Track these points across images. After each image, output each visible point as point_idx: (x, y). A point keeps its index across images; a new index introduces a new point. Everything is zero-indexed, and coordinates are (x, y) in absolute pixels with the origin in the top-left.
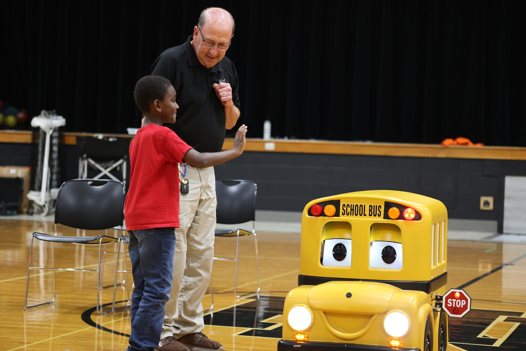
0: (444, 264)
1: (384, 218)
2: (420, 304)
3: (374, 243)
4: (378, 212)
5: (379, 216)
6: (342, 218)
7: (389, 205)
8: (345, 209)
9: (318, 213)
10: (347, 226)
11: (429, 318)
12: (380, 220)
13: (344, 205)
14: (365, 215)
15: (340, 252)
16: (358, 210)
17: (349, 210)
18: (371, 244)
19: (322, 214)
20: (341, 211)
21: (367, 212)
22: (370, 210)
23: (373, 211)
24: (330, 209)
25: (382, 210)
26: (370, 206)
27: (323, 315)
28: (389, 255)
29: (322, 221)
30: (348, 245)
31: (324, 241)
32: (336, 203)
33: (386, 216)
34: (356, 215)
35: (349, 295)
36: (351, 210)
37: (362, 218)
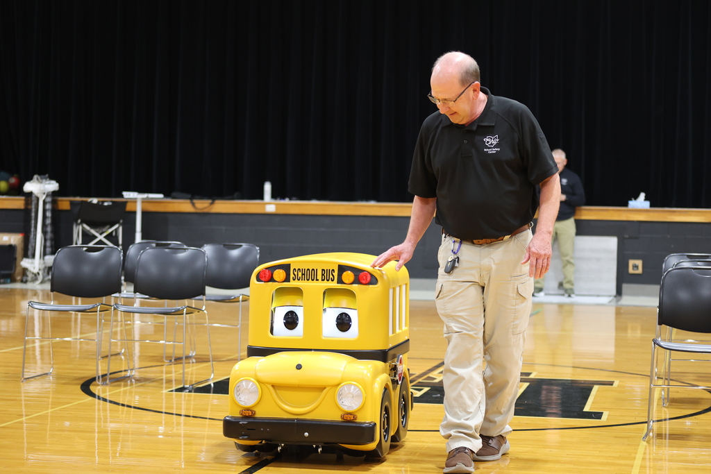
0: (405, 331)
1: (338, 283)
2: (376, 375)
3: (327, 309)
4: (331, 276)
5: (332, 280)
6: (293, 284)
7: (342, 269)
8: (296, 273)
9: (267, 279)
10: (298, 291)
11: (386, 389)
12: (334, 285)
13: (295, 269)
14: (317, 280)
15: (291, 321)
16: (309, 275)
17: (300, 274)
18: (325, 310)
19: (271, 279)
20: (292, 276)
21: (319, 277)
22: (323, 275)
23: (326, 275)
24: (279, 275)
25: (336, 274)
26: (323, 270)
27: (271, 388)
28: (343, 323)
29: (272, 287)
30: (300, 312)
31: (275, 308)
32: (286, 268)
33: (340, 281)
34: (308, 280)
35: (299, 367)
36: (302, 274)
37: (315, 283)
